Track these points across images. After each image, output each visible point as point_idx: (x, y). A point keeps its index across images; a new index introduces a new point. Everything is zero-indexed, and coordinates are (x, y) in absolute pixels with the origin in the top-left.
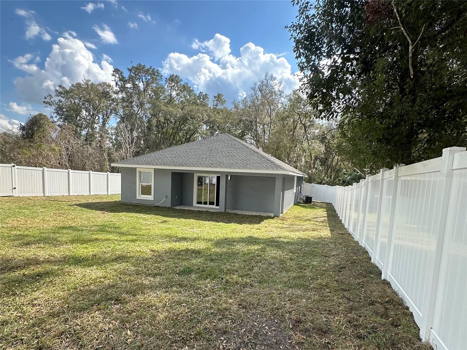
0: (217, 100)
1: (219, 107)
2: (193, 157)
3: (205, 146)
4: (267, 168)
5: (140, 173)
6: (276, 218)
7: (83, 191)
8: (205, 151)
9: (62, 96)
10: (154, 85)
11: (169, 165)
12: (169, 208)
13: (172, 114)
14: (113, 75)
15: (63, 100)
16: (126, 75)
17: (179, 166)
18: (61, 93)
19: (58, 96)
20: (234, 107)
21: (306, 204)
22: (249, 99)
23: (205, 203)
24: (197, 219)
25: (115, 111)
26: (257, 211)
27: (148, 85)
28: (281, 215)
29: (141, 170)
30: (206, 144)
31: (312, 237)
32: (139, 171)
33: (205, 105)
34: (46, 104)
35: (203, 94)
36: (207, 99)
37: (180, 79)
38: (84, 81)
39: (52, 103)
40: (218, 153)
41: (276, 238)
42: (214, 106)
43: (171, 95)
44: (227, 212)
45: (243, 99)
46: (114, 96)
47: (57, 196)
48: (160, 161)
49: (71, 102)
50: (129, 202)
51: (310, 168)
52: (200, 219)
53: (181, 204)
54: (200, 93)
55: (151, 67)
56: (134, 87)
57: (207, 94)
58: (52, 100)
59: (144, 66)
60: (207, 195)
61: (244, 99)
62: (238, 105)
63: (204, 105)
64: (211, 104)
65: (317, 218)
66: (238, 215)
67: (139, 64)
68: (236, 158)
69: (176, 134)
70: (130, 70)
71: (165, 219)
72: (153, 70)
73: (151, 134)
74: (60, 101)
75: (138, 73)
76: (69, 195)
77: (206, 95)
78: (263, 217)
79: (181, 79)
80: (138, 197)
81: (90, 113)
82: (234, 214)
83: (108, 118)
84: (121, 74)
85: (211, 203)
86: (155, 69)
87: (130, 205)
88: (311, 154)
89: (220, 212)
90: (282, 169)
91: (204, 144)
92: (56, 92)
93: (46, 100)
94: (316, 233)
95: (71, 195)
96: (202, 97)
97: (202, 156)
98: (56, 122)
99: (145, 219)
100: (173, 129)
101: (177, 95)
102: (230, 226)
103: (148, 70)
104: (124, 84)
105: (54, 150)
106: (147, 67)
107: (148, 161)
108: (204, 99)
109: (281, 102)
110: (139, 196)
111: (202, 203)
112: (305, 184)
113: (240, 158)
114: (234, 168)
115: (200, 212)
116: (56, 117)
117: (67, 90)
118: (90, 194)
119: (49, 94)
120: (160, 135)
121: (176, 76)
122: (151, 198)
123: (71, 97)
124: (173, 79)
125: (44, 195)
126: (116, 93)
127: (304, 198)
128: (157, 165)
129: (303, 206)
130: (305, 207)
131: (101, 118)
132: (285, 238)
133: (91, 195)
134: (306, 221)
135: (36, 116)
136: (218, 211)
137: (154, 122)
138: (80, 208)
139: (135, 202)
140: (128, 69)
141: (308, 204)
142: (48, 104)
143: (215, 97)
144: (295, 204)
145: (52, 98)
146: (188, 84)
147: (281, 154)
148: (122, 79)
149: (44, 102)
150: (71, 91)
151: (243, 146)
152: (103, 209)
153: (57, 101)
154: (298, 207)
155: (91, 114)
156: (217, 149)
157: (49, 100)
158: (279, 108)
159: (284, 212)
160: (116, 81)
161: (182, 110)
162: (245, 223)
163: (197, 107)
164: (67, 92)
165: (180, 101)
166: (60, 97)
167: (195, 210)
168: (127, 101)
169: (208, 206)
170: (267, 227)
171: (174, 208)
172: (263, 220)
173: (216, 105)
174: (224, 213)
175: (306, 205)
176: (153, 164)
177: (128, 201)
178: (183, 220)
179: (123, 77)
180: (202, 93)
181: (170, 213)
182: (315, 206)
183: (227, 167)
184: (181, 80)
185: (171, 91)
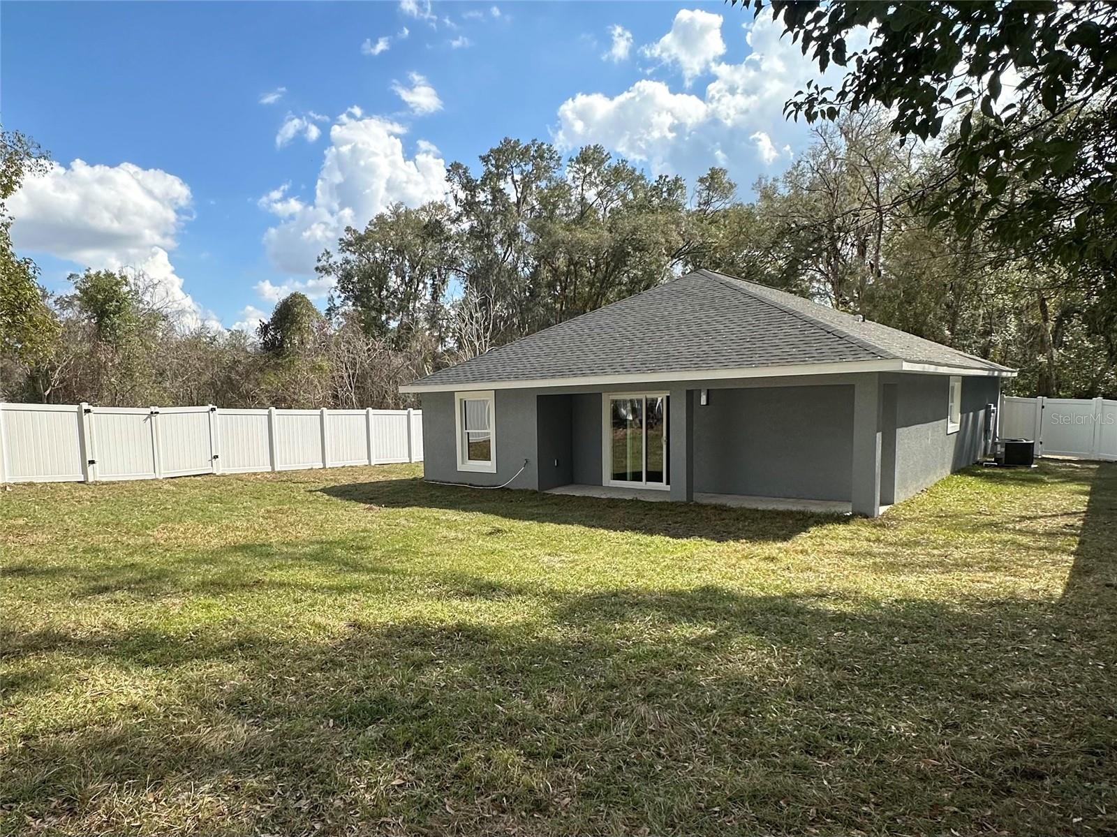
0: (708, 188)
1: (718, 205)
2: (594, 349)
3: (634, 313)
4: (820, 359)
5: (464, 404)
6: (859, 520)
7: (353, 458)
8: (629, 329)
9: (351, 251)
10: (543, 184)
11: (528, 378)
12: (534, 492)
13: (584, 246)
14: (447, 181)
15: (352, 257)
16: (477, 171)
17: (553, 377)
18: (349, 244)
19: (343, 251)
20: (758, 196)
21: (1008, 467)
22: (807, 165)
23: (637, 477)
24: (593, 523)
25: (453, 264)
26: (799, 497)
27: (526, 184)
28: (883, 509)
29: (466, 397)
30: (637, 309)
31: (964, 598)
32: (461, 400)
33: (676, 208)
34: (321, 271)
35: (667, 180)
36: (679, 191)
37: (605, 154)
38: (391, 208)
39: (331, 267)
40: (668, 328)
41: (809, 594)
42: (702, 207)
43: (583, 198)
44: (696, 503)
45: (790, 169)
46: (454, 229)
47: (296, 472)
48: (508, 369)
49: (369, 261)
50: (440, 479)
51: (1043, 347)
52: (604, 524)
53: (570, 480)
54: (661, 177)
55: (536, 140)
56: (494, 199)
57: (679, 177)
58: (331, 261)
59: (517, 142)
60: (659, 452)
61: (794, 168)
62: (775, 189)
63: (671, 209)
64: (691, 204)
65: (1035, 518)
66: (730, 509)
67: (506, 140)
68: (719, 338)
69: (598, 296)
70: (485, 159)
71: (506, 523)
72: (540, 147)
73: (536, 305)
74: (347, 262)
75: (503, 163)
76: (324, 468)
77: (677, 180)
78: (813, 515)
79: (608, 154)
80: (460, 468)
81: (403, 278)
82: (715, 507)
83: (444, 282)
84: (465, 173)
85: (654, 476)
86: (542, 144)
87: (441, 486)
88: (1044, 300)
89: (672, 504)
90: (875, 354)
91: (632, 309)
92: (340, 244)
93: (319, 265)
94: (999, 578)
95: (327, 467)
96: (664, 189)
97: (620, 344)
98: (338, 307)
99: (451, 525)
100: (591, 284)
101: (599, 194)
102: (683, 545)
103: (527, 149)
104: (473, 196)
105: (321, 368)
106: (524, 143)
107: (481, 373)
108: (670, 193)
109: (919, 152)
110: (463, 463)
111: (628, 478)
112: (1008, 401)
113: (733, 337)
114: (709, 368)
115: (613, 503)
116: (339, 297)
117: (360, 234)
118: (370, 462)
119: (326, 251)
120: (558, 306)
121: (595, 147)
122: (488, 466)
123: (369, 248)
124: (589, 157)
125: (273, 469)
126: (456, 220)
127: (1000, 449)
128: (501, 379)
129: (990, 478)
130: (1001, 479)
131: (428, 286)
132: (841, 597)
133: (373, 464)
134: (976, 529)
135: (287, 300)
136: (669, 500)
137: (546, 275)
138: (327, 497)
139: (454, 479)
140: (480, 157)
141: (1015, 467)
142: (324, 272)
143: (702, 180)
144: (957, 470)
145: (331, 257)
146: (627, 162)
147: (922, 314)
148: (469, 186)
149: (317, 269)
150: (369, 233)
151: (747, 300)
152: (376, 498)
153: (340, 262)
154: (970, 479)
155: (407, 279)
156: (667, 318)
157: (325, 263)
158: (912, 172)
159: (900, 496)
160: (455, 192)
161: (611, 232)
162: (737, 539)
163: (652, 218)
164: (360, 239)
165: (608, 209)
166: (348, 252)
167: (602, 497)
168: (480, 236)
169: (643, 485)
170: (807, 551)
171: (546, 492)
172: (805, 528)
173: (707, 203)
174: (686, 504)
175: (1007, 472)
176: (490, 380)
177: (437, 477)
178: (550, 527)
179: (469, 181)
180: (667, 177)
181: (528, 507)
182: (1046, 474)
183: (686, 368)
184: (608, 156)
185: (583, 190)
